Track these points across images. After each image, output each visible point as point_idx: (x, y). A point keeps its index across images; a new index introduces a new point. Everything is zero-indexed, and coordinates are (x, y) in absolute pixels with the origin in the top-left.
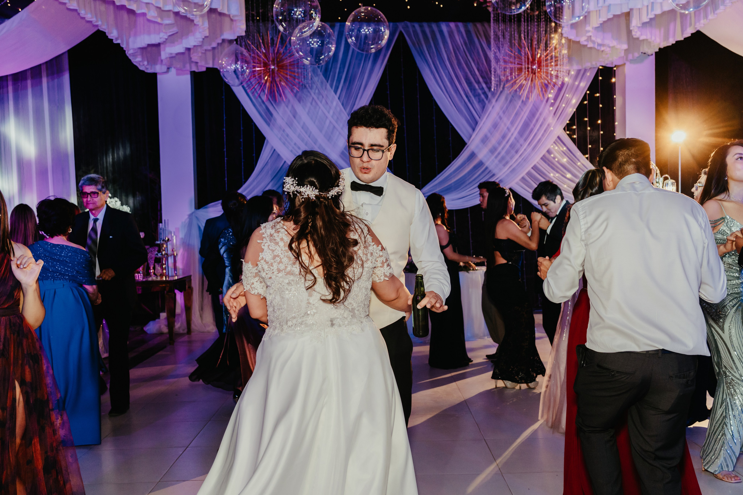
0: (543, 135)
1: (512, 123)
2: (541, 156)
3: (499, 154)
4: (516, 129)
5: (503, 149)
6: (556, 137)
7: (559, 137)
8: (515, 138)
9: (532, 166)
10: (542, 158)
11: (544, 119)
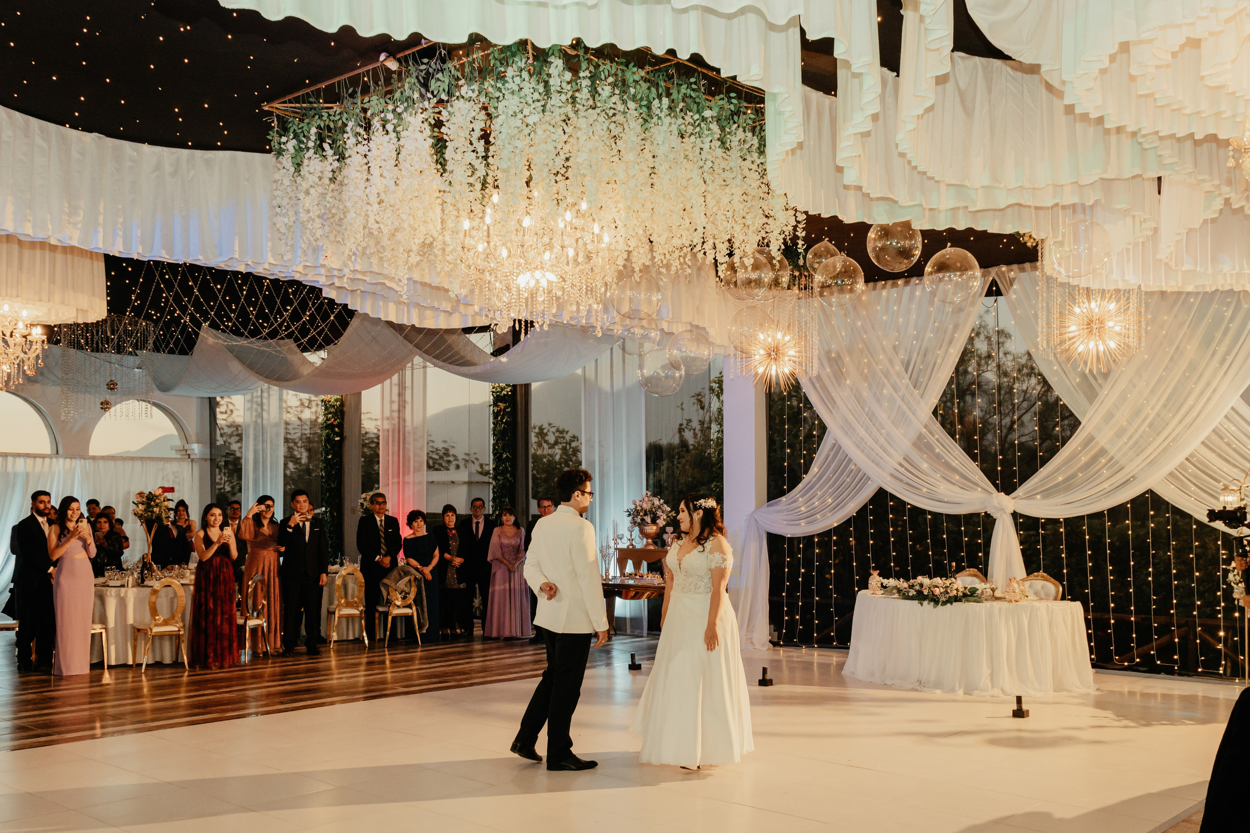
0: (1204, 407)
1: (1152, 392)
2: (1202, 438)
3: (1131, 437)
4: (1159, 400)
5: (1136, 431)
6: (1228, 409)
7: (1233, 408)
8: (1158, 415)
9: (1186, 453)
10: (1203, 443)
11: (1208, 384)
